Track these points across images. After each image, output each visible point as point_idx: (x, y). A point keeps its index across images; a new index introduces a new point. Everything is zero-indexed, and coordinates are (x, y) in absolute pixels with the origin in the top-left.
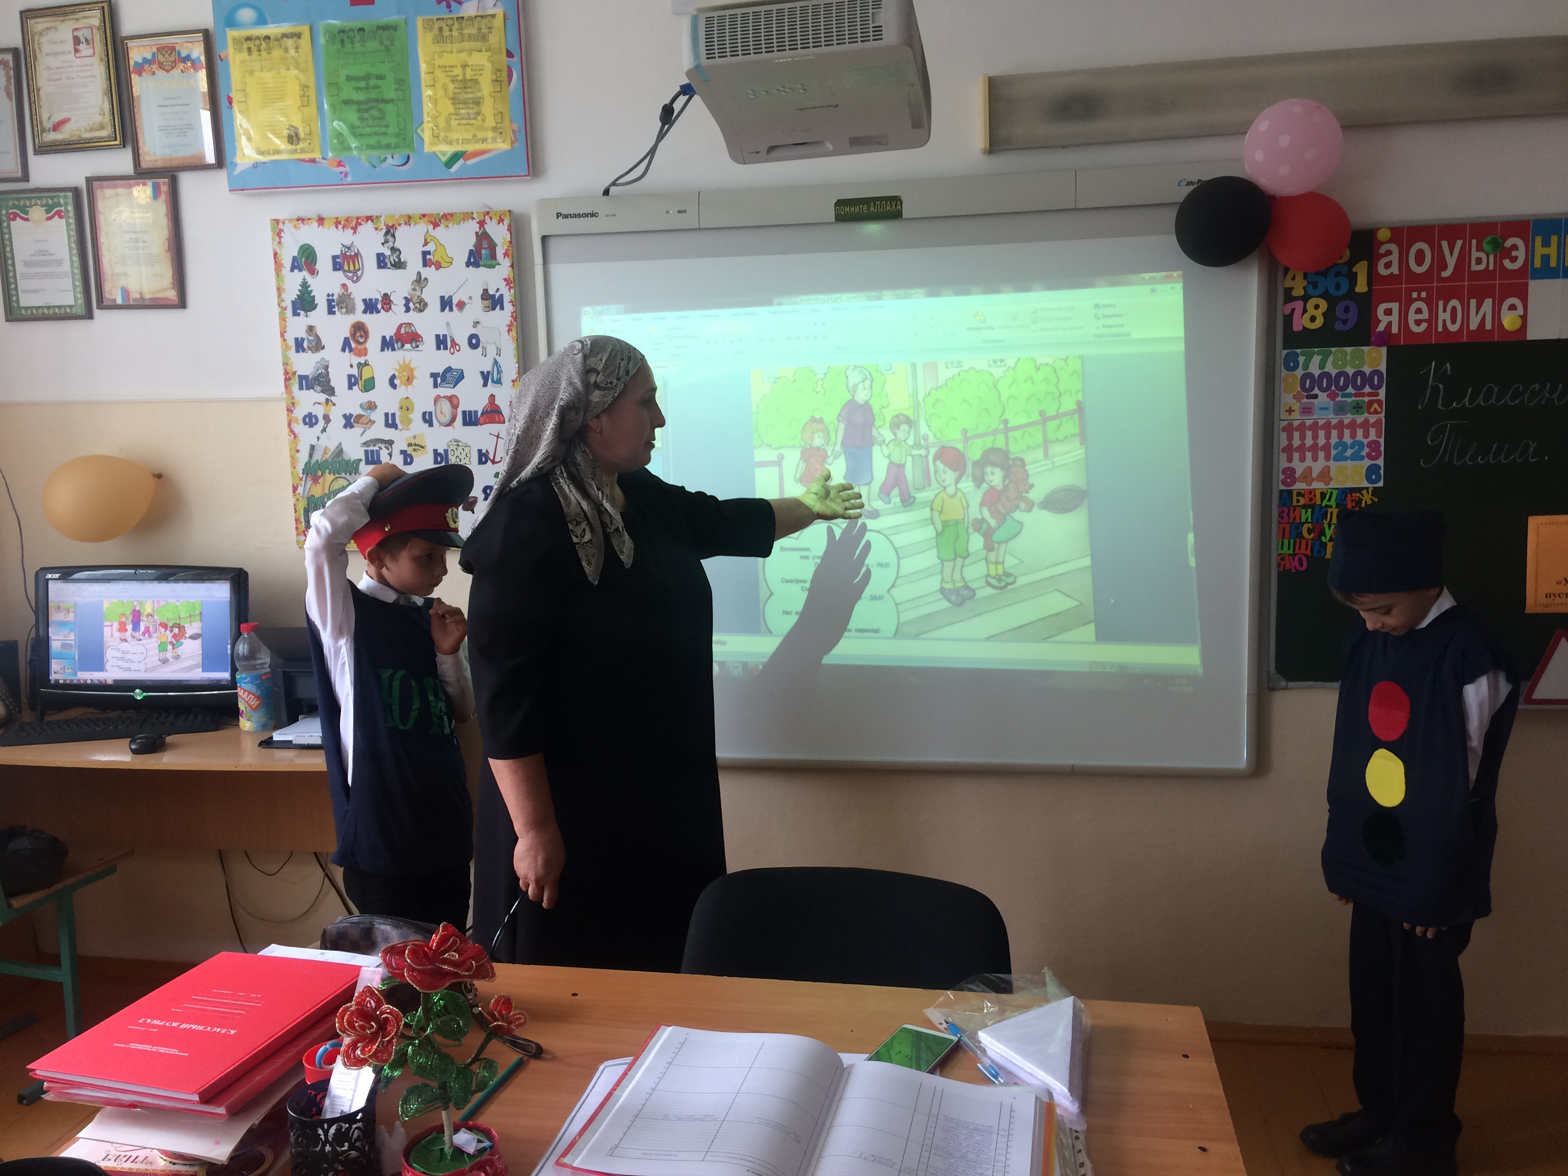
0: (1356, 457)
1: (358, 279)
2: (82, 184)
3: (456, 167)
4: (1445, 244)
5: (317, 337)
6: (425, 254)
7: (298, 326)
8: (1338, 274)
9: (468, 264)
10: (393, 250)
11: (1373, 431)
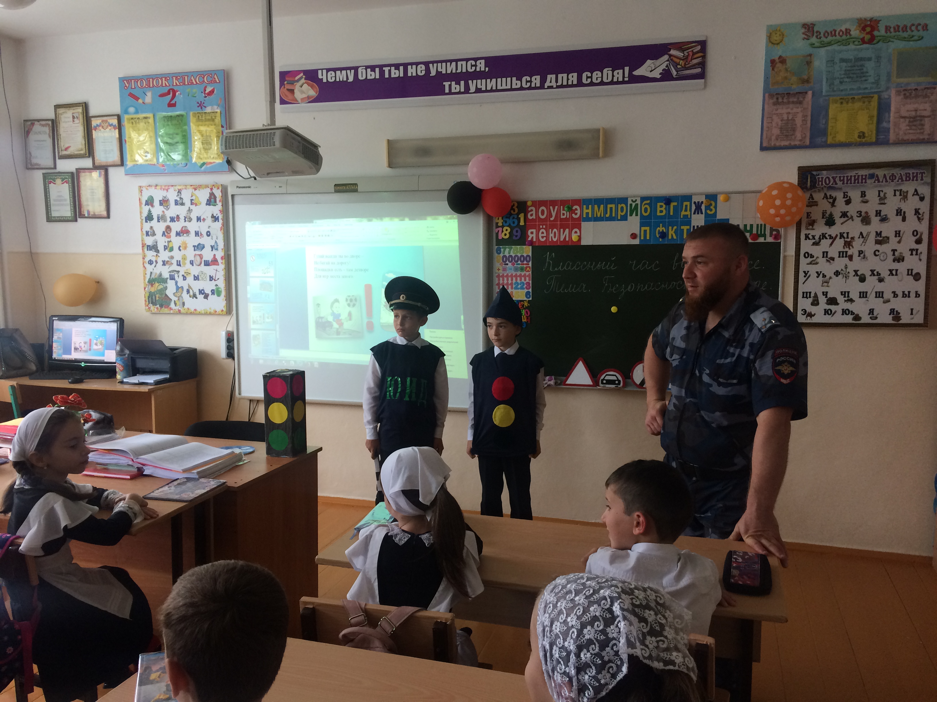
0: (522, 288)
1: (168, 209)
2: (74, 171)
3: (203, 168)
4: (551, 208)
5: (154, 231)
6: (192, 200)
7: (147, 226)
8: (514, 218)
9: (207, 204)
10: (181, 198)
11: (527, 278)
